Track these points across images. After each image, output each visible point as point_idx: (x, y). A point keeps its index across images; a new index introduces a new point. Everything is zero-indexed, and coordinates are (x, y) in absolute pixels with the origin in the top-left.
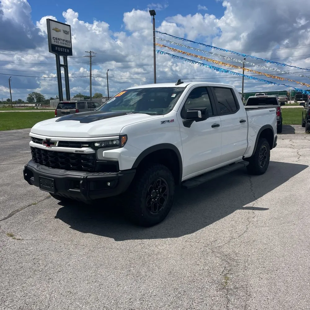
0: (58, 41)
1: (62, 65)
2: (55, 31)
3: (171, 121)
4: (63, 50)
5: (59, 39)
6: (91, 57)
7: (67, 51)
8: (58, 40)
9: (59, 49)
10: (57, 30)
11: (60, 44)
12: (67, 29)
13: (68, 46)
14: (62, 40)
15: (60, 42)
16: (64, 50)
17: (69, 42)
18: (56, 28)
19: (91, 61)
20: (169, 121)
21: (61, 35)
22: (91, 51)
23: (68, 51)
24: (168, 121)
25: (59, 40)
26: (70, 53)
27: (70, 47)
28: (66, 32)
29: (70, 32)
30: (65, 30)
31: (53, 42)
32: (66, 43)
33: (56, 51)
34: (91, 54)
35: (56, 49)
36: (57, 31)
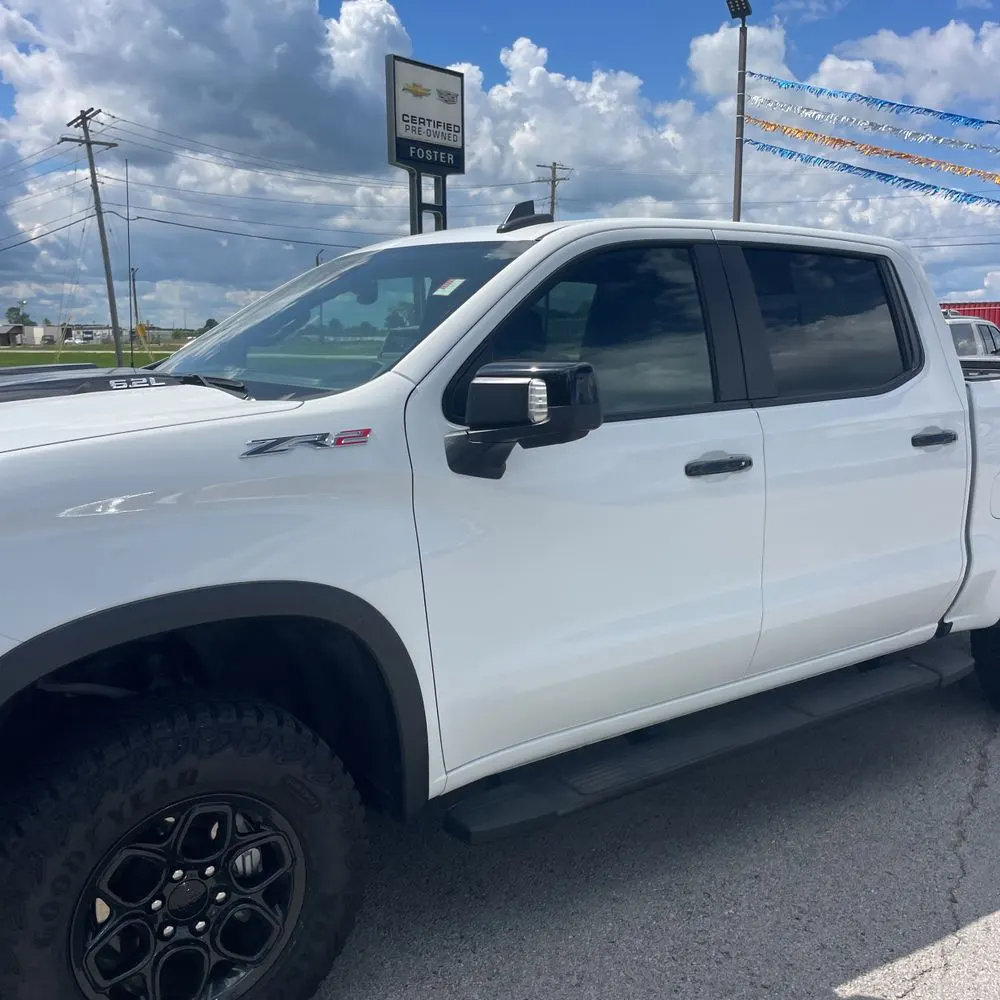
0: (417, 126)
1: (428, 207)
2: (410, 95)
3: (338, 442)
4: (433, 154)
5: (422, 121)
6: (553, 182)
7: (446, 159)
8: (420, 123)
9: (421, 154)
10: (418, 92)
11: (424, 138)
12: (452, 85)
13: (451, 144)
14: (432, 123)
15: (424, 128)
16: (438, 155)
17: (457, 129)
18: (415, 85)
19: (553, 197)
20: (325, 436)
21: (431, 108)
22: (555, 164)
23: (451, 158)
24: (318, 441)
25: (424, 123)
26: (458, 167)
27: (458, 145)
28: (447, 98)
29: (459, 98)
30: (444, 88)
31: (404, 132)
32: (446, 131)
33: (409, 159)
34: (554, 172)
35: (412, 152)
36: (417, 94)
